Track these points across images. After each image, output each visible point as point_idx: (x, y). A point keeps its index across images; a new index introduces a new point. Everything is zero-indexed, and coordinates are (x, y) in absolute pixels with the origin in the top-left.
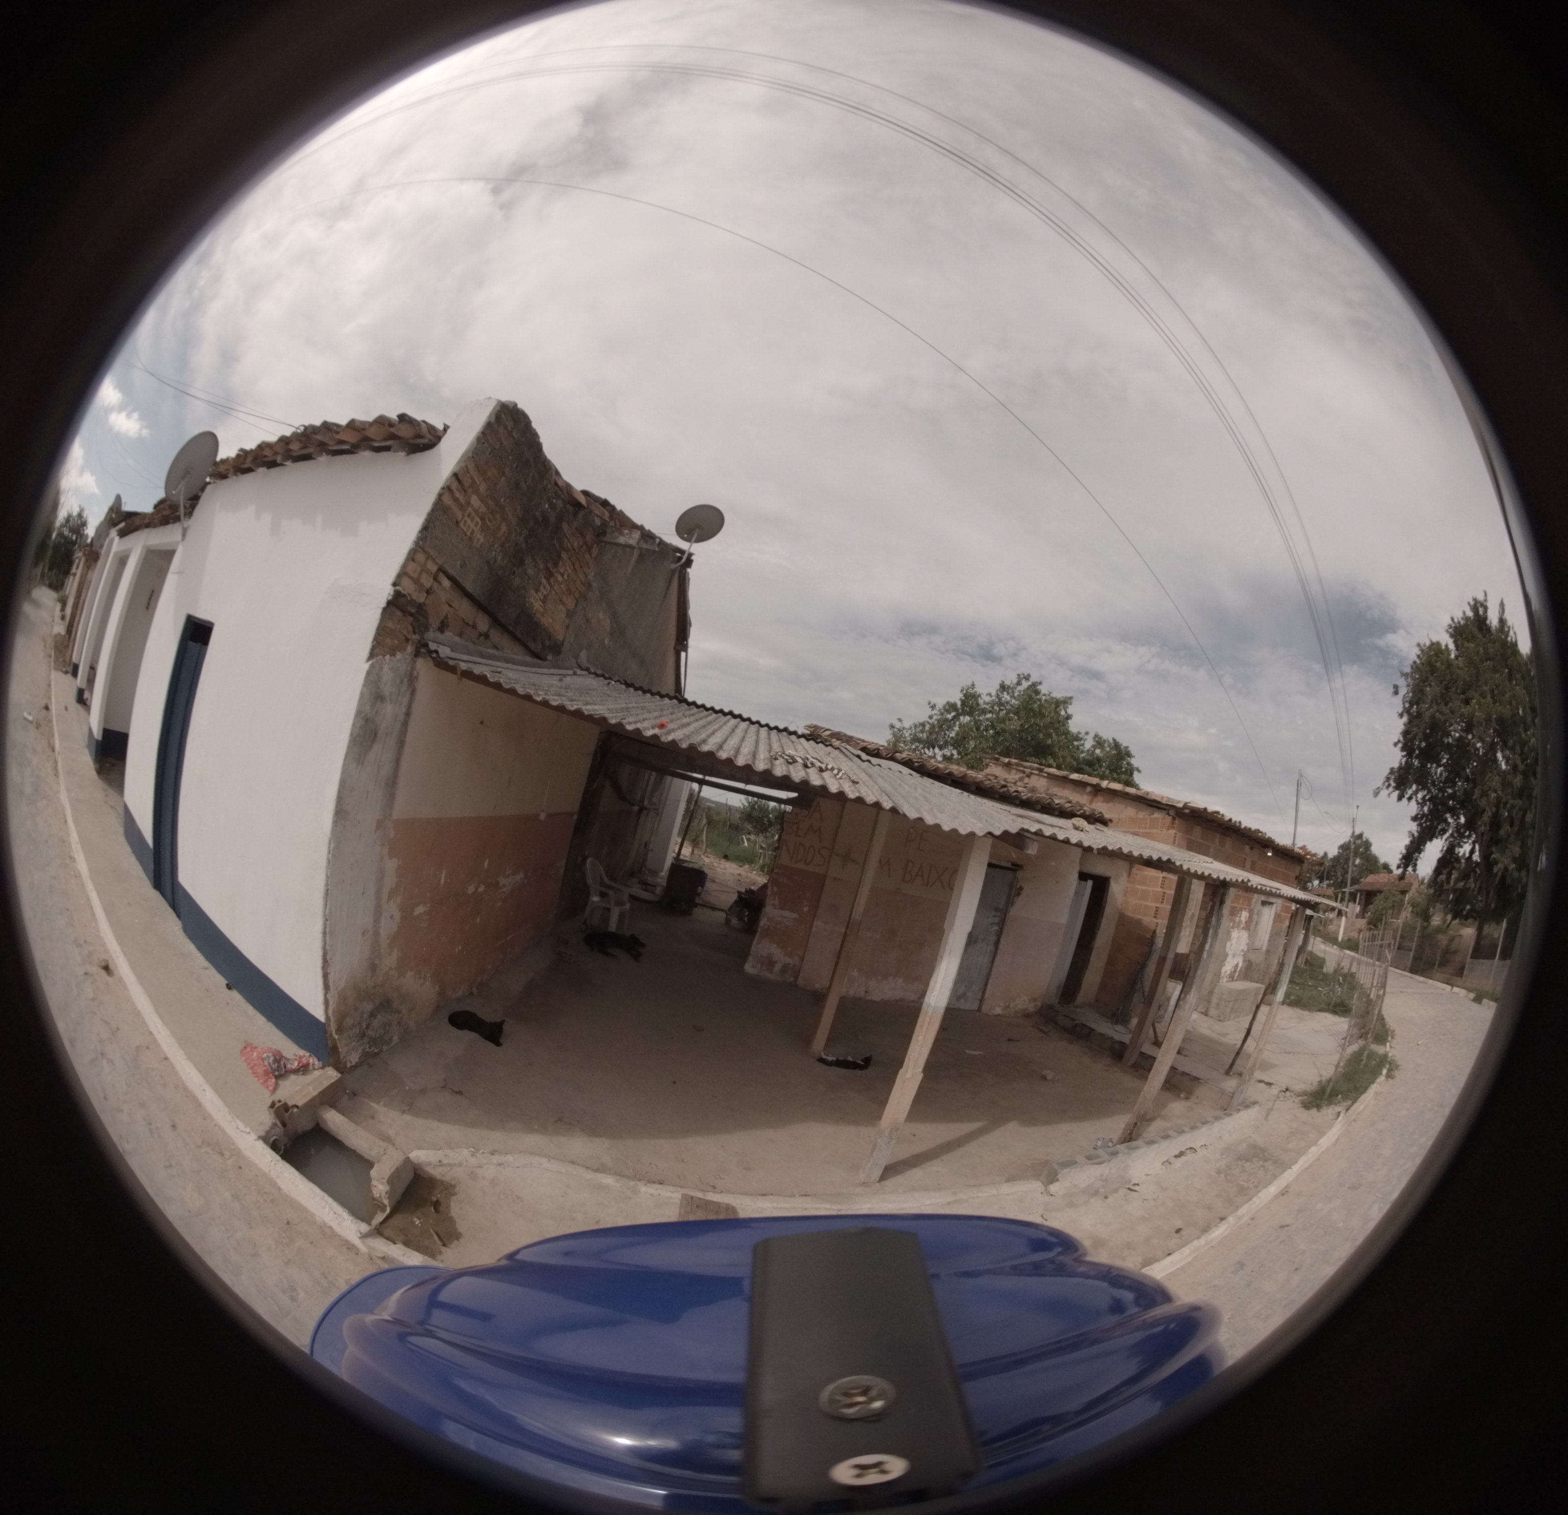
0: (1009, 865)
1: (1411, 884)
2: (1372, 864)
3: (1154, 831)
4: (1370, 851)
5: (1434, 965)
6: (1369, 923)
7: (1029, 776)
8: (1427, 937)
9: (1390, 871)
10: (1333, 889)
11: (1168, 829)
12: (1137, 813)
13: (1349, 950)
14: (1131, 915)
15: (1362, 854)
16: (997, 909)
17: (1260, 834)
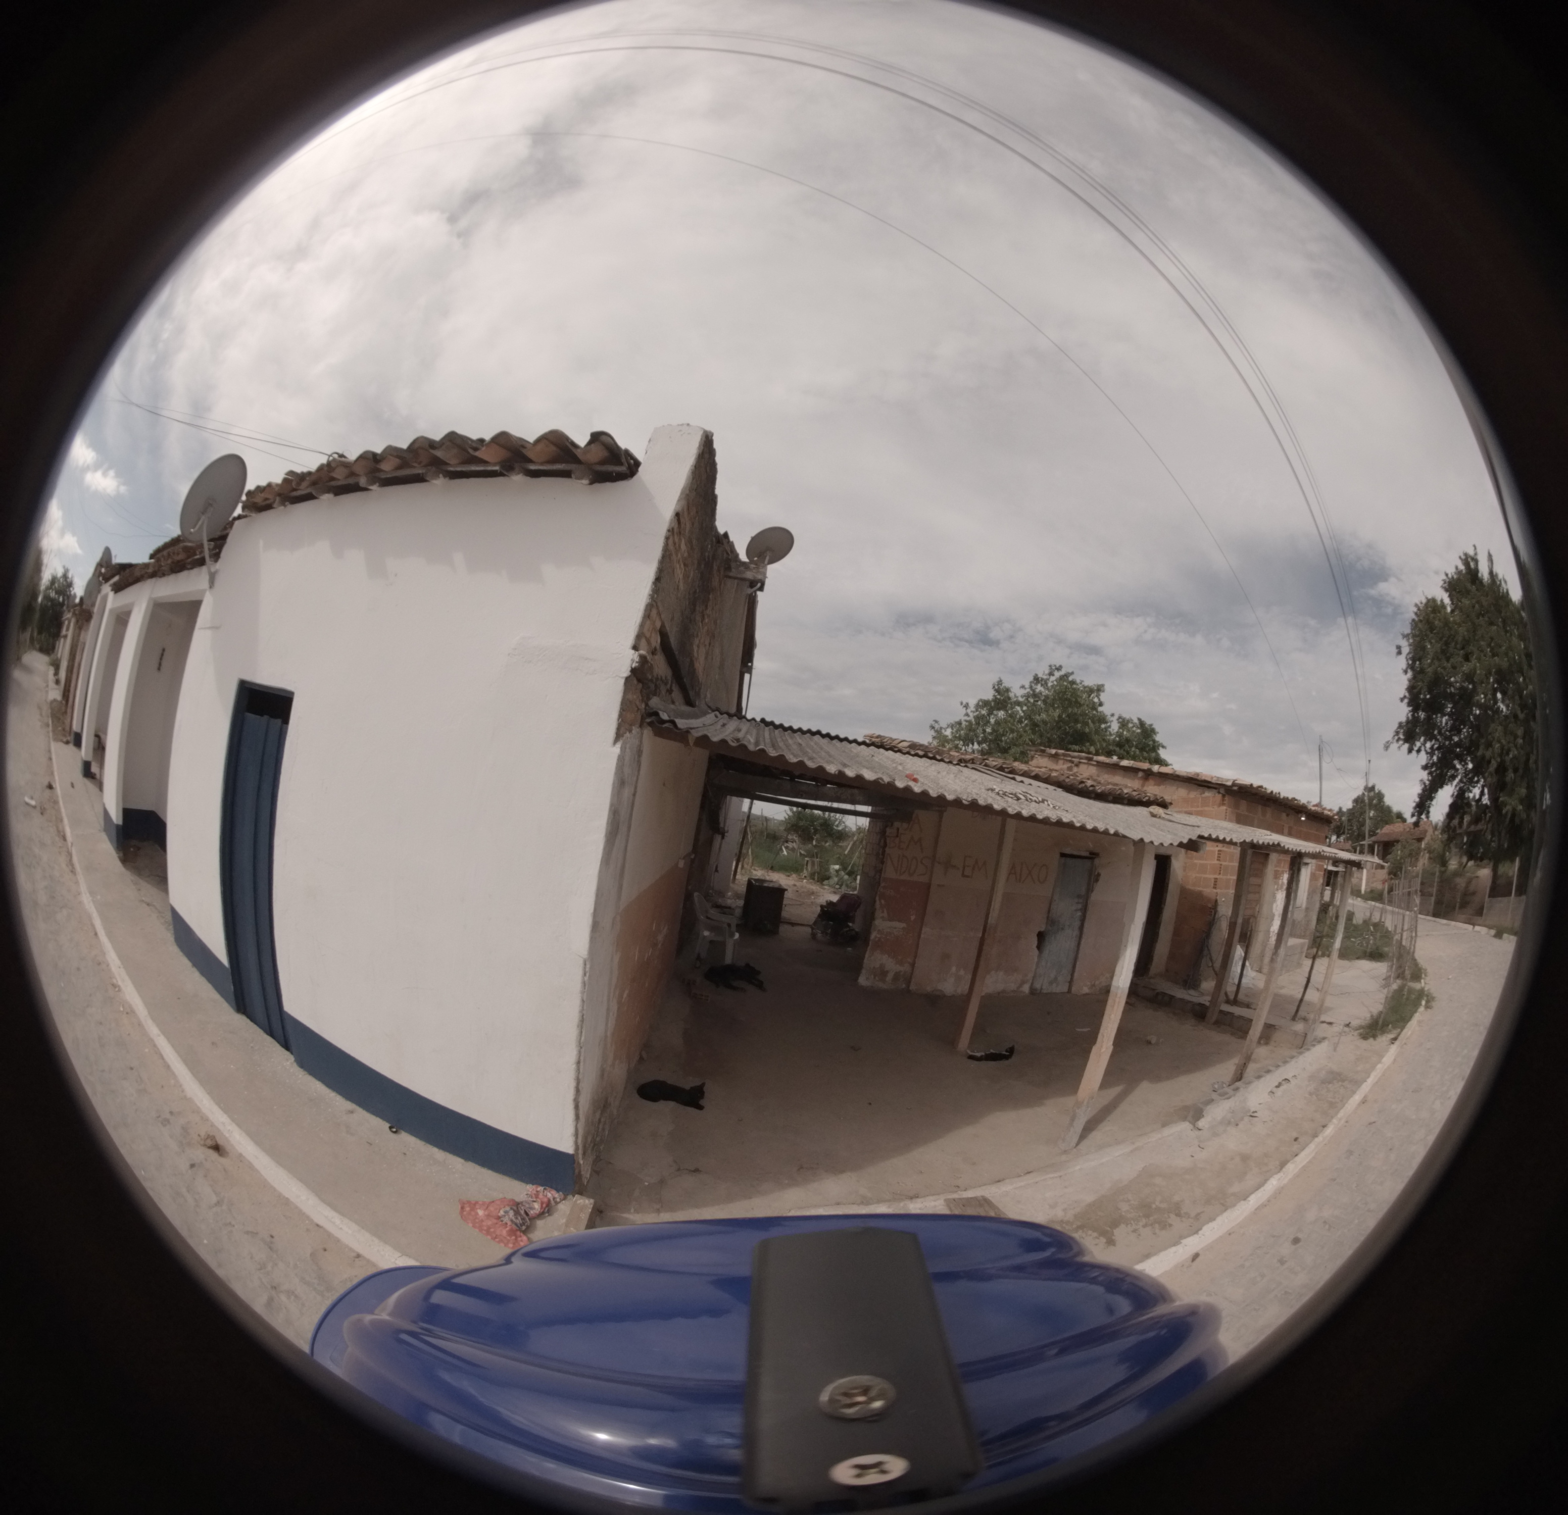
0: (1087, 854)
1: (1426, 831)
2: (1386, 815)
3: (1206, 809)
4: (1384, 802)
5: (1454, 908)
6: (1390, 873)
7: (1077, 765)
8: (1446, 882)
9: (1404, 820)
10: (1350, 842)
11: (1219, 805)
12: (1188, 794)
13: (1373, 901)
14: (1192, 888)
15: (1376, 805)
16: (1079, 896)
17: (1296, 802)
